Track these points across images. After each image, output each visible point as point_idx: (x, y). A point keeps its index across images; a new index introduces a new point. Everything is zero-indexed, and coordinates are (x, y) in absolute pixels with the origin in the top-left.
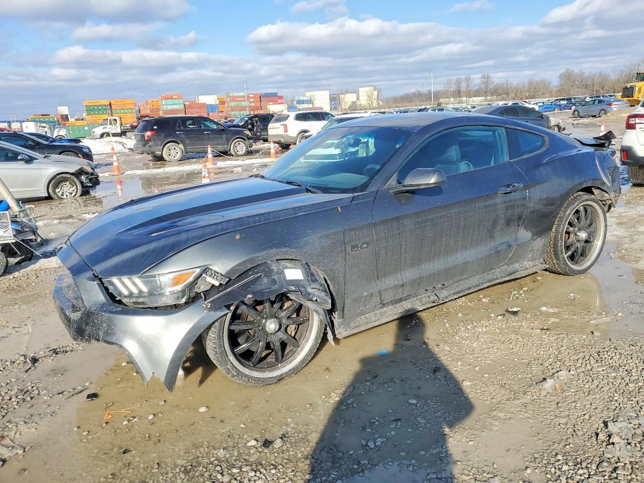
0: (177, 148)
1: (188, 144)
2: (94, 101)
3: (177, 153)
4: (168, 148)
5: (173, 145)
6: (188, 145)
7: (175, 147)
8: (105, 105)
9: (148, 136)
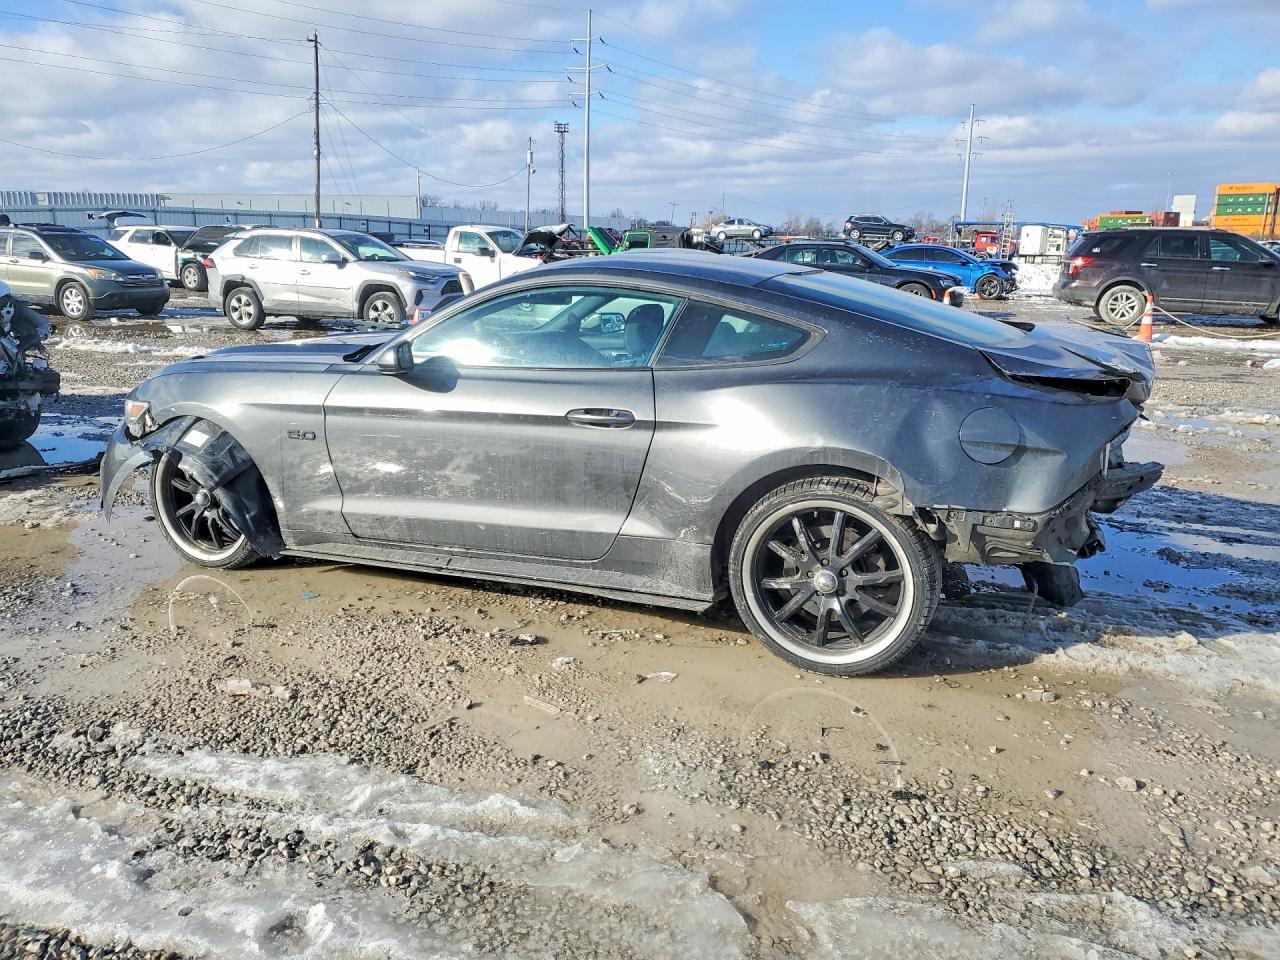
0: (1133, 298)
1: (1163, 291)
2: (1242, 185)
3: (1132, 308)
4: (1112, 294)
5: (1124, 291)
6: (1164, 293)
7: (1130, 295)
8: (1265, 194)
9: (1076, 267)
